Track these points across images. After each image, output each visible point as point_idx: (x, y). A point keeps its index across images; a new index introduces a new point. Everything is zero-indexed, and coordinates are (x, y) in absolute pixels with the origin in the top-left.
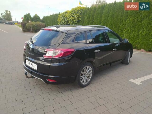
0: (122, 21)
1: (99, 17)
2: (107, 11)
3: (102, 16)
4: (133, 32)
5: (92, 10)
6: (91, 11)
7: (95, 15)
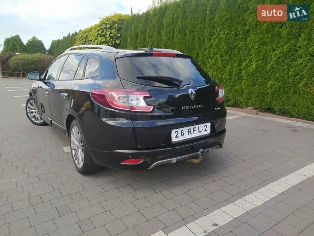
0: (204, 39)
1: (155, 33)
2: (170, 18)
3: (162, 31)
4: (229, 67)
5: (141, 19)
7: (148, 30)
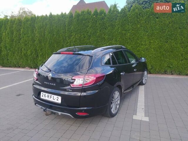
0: (66, 38)
1: (29, 32)
2: (41, 25)
3: (35, 31)
5: (14, 22)
6: (13, 24)
7: (22, 30)
